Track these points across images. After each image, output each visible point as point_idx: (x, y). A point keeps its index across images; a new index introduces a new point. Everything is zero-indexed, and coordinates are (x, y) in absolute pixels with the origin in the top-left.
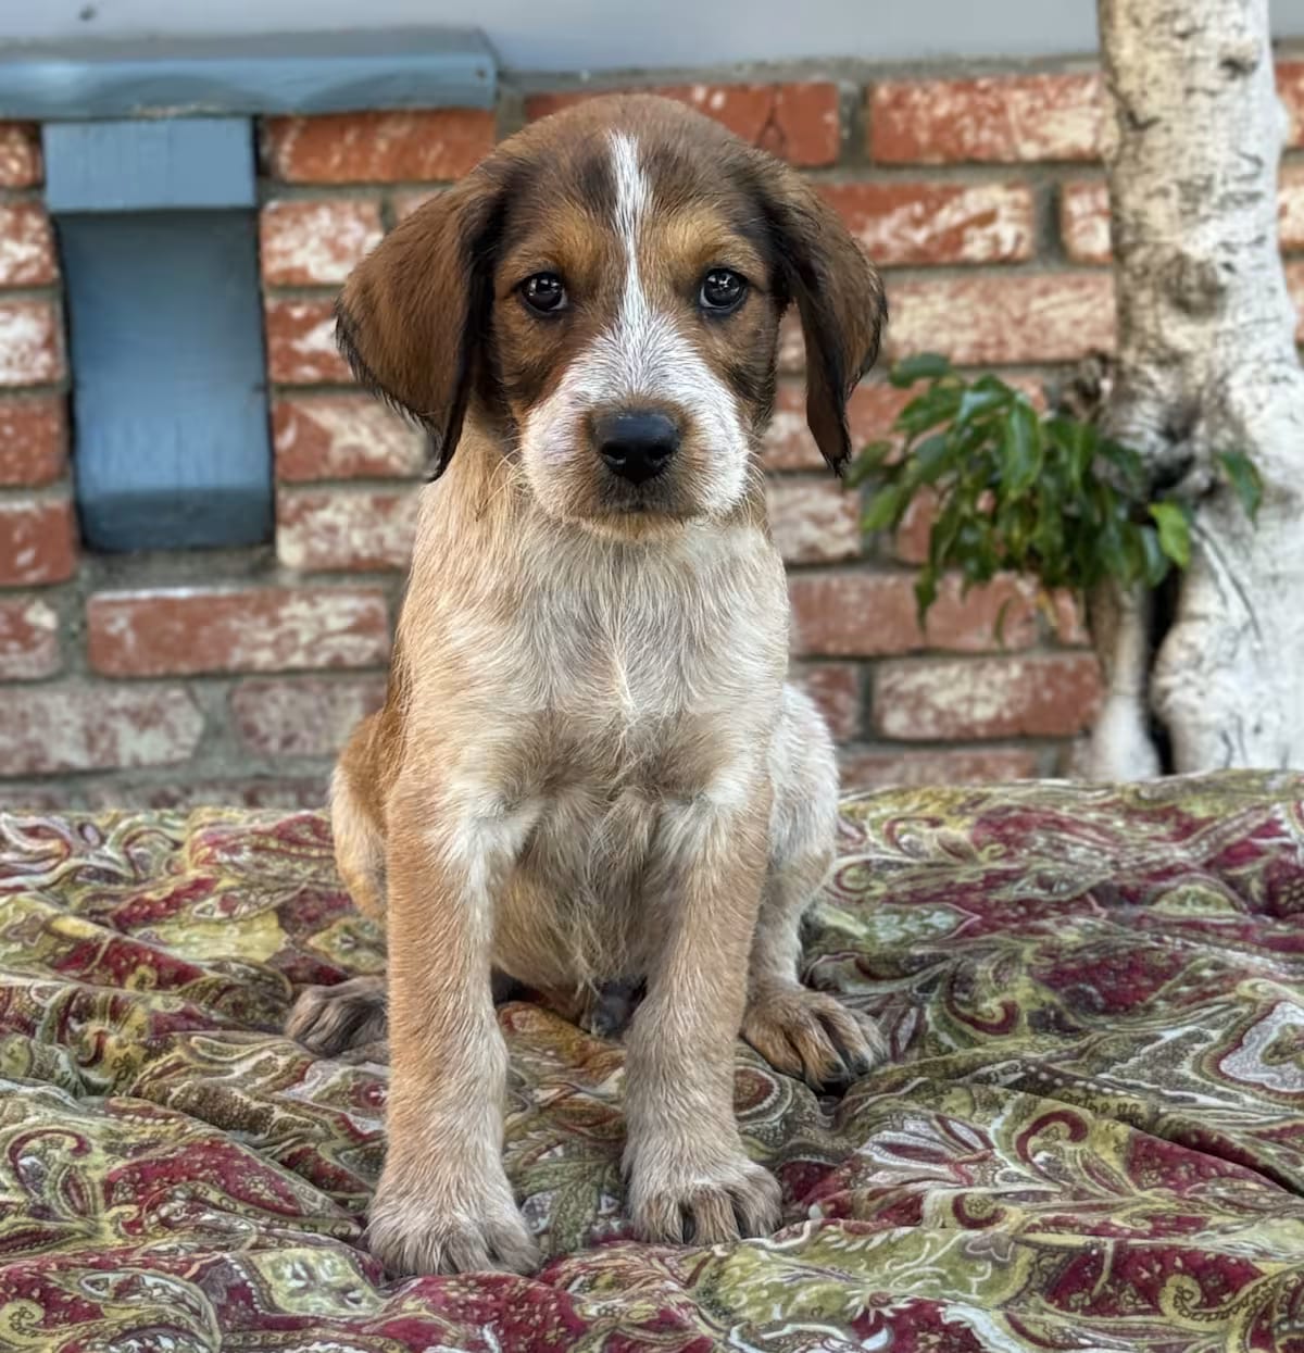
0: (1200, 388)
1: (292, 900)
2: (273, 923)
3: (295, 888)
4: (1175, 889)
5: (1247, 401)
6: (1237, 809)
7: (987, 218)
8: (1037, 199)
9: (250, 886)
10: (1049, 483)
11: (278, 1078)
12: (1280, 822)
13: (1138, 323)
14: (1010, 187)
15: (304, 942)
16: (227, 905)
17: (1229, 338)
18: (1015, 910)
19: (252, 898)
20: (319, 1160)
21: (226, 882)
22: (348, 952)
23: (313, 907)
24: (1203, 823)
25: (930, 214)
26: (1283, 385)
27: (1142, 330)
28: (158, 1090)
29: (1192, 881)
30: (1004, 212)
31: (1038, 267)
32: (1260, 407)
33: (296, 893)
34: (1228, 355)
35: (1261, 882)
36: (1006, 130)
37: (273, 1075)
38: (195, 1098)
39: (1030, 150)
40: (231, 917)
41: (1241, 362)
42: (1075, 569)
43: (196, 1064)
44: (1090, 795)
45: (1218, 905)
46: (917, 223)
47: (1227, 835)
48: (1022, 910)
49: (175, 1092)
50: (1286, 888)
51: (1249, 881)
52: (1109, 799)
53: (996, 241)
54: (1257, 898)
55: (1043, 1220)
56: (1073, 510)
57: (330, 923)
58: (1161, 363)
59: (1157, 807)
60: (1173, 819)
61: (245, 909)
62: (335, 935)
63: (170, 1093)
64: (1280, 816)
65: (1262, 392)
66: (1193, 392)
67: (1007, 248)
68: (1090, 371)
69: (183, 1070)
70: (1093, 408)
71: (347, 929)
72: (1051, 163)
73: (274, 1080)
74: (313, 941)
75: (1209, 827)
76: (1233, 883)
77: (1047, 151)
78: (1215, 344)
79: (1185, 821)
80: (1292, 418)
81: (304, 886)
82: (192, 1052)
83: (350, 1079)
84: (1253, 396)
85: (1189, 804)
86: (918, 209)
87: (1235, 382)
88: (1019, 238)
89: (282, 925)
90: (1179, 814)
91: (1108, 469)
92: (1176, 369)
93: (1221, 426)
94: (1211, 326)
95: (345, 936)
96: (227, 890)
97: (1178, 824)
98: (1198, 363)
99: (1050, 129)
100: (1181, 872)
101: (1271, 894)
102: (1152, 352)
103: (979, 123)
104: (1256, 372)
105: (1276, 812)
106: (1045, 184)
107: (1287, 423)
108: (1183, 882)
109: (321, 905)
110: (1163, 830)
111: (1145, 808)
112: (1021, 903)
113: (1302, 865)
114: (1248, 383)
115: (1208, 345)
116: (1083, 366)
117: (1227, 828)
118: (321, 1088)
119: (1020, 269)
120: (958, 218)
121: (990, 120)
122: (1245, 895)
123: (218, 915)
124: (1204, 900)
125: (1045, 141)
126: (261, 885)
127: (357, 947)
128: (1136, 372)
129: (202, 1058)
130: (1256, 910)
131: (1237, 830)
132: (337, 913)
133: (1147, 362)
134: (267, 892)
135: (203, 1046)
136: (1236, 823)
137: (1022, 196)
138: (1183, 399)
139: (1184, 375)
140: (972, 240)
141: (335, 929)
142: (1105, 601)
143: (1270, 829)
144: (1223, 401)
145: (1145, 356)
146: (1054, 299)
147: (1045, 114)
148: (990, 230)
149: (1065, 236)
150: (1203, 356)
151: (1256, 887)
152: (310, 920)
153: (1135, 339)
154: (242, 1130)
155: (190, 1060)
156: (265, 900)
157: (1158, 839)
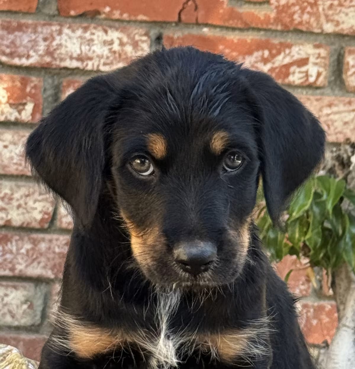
7: (303, 62)
8: (331, 55)
10: (316, 210)
14: (317, 47)
25: (273, 56)
30: (312, 60)
31: (328, 91)
36: (317, 16)
39: (329, 28)
42: (327, 257)
46: (265, 61)
53: (307, 75)
56: (327, 225)
67: (312, 80)
68: (346, 151)
70: (346, 172)
72: (340, 36)
77: (337, 29)
86: (266, 53)
88: (319, 74)
91: (349, 205)
99: (341, 17)
103: (303, 10)
106: (336, 46)
116: (342, 148)
119: (318, 91)
120: (287, 60)
121: (309, 9)
125: (338, 24)
137: (323, 52)
140: (294, 73)
142: (343, 276)
146: (335, 109)
147: (339, 9)
148: (304, 69)
149: (344, 76)
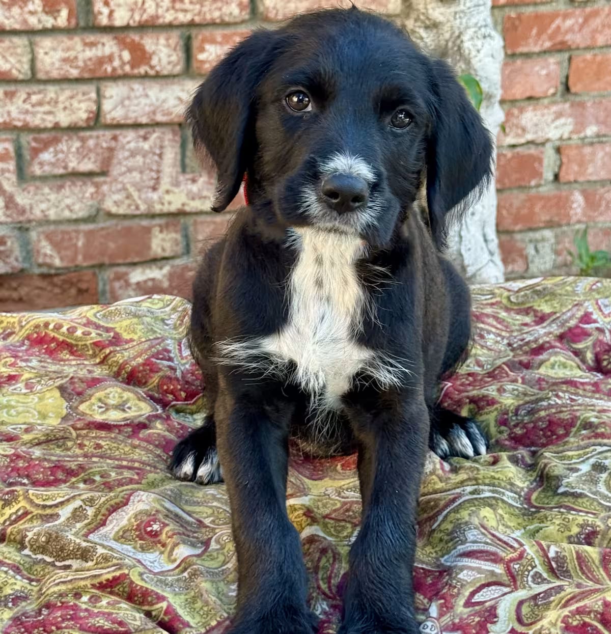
0: (447, 41)
1: (66, 383)
2: (57, 394)
3: (66, 377)
4: (548, 360)
5: (471, 47)
6: (566, 306)
9: (41, 376)
11: (89, 524)
12: (591, 313)
13: (415, 6)
15: (77, 408)
16: (29, 386)
17: (462, 15)
18: (467, 379)
19: (43, 382)
20: (132, 582)
21: (26, 376)
22: (102, 413)
23: (80, 387)
24: (550, 315)
26: (488, 39)
27: (418, 10)
28: (18, 533)
29: (556, 354)
32: (478, 51)
33: (68, 379)
34: (461, 24)
35: (592, 353)
37: (86, 521)
38: (44, 539)
40: (31, 392)
41: (467, 27)
43: (36, 511)
44: (483, 298)
45: (572, 368)
47: (567, 321)
48: (471, 379)
49: (30, 535)
50: (606, 357)
51: (586, 352)
52: (494, 301)
54: (590, 362)
55: (570, 612)
57: (91, 396)
58: (427, 27)
59: (523, 307)
60: (532, 314)
61: (39, 387)
62: (94, 404)
63: (26, 536)
64: (590, 310)
65: (479, 43)
66: (443, 43)
69: (29, 516)
71: (100, 400)
73: (87, 525)
74: (83, 407)
75: (554, 317)
76: (577, 353)
78: (455, 19)
79: (539, 314)
80: (492, 56)
81: (71, 375)
82: (31, 502)
83: (133, 520)
84: (474, 46)
85: (539, 306)
87: (465, 38)
89: (62, 396)
90: (535, 311)
92: (435, 31)
93: (459, 61)
94: (453, 9)
95: (100, 404)
96: (28, 379)
97: (536, 316)
98: (446, 28)
100: (548, 348)
101: (598, 360)
102: (423, 22)
104: (475, 32)
105: (587, 308)
107: (491, 59)
108: (551, 355)
109: (84, 385)
110: (527, 320)
111: (515, 307)
112: (469, 375)
113: (610, 343)
114: (472, 38)
115: (452, 19)
117: (565, 317)
118: (116, 529)
122: (583, 361)
123: (24, 391)
124: (565, 366)
126: (47, 376)
127: (107, 410)
128: (414, 32)
129: (38, 506)
130: (590, 369)
131: (571, 318)
132: (94, 390)
133: (420, 27)
134: (50, 379)
135: (37, 496)
136: (569, 314)
138: (438, 46)
139: (439, 35)
141: (93, 400)
143: (587, 318)
144: (459, 48)
145: (419, 24)
150: (449, 24)
151: (589, 356)
152: (79, 394)
153: (413, 15)
154: (77, 559)
155: (32, 509)
156: (51, 382)
157: (526, 325)
